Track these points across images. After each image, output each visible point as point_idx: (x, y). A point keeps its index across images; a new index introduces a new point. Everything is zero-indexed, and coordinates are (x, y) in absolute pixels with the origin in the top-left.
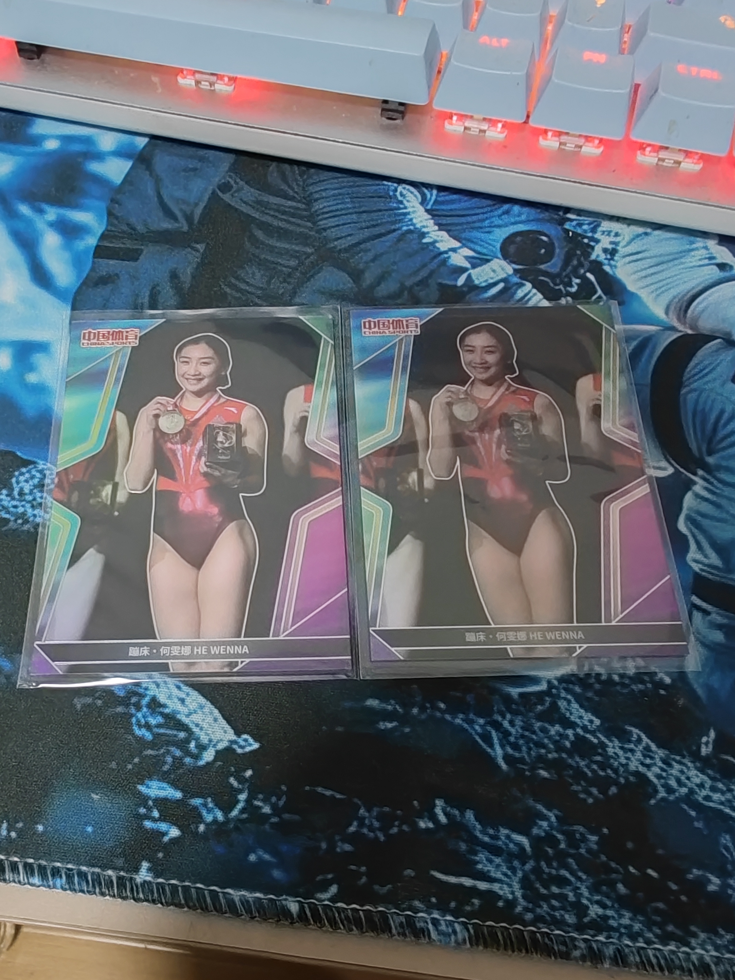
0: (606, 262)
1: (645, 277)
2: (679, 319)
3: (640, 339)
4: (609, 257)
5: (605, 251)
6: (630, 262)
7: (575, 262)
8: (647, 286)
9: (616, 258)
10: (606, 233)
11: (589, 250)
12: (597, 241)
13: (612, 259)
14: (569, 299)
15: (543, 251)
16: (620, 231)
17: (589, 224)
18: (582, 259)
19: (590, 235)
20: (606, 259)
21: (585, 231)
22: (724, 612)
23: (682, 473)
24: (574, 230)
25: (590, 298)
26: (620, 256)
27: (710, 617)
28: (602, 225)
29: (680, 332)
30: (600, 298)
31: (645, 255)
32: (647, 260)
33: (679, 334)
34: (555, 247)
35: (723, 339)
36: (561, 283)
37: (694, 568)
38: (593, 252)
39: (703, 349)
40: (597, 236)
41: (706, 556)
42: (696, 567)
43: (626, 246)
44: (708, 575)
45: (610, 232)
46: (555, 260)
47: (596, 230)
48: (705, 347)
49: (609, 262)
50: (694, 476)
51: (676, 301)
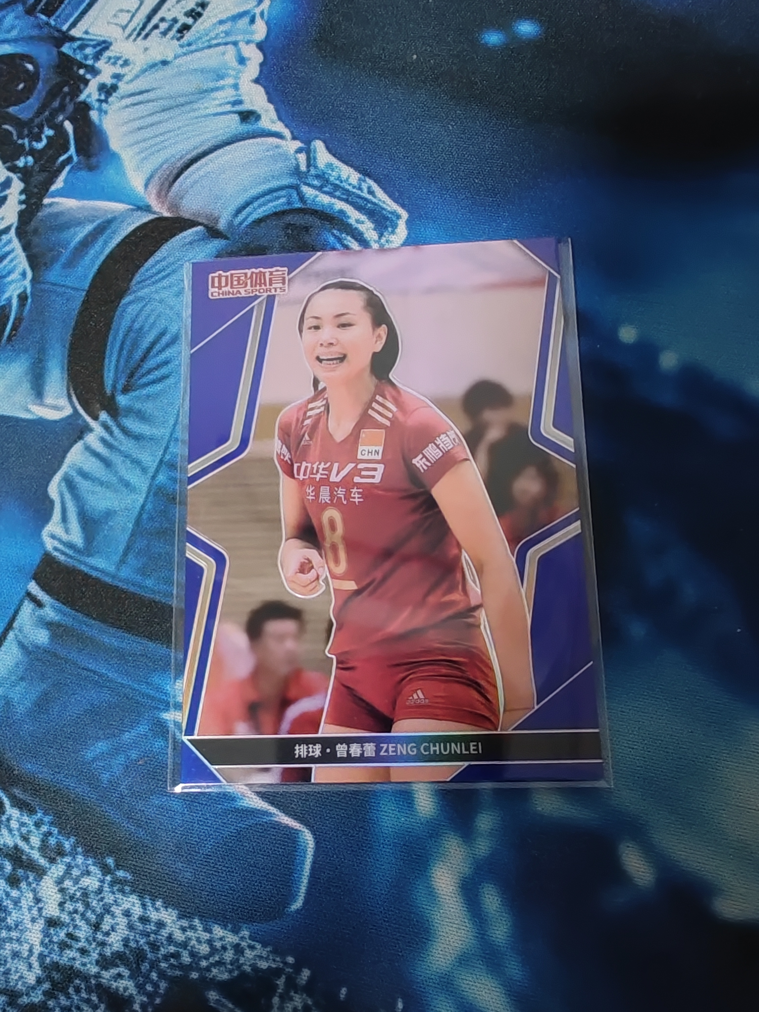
0: (96, 105)
1: (140, 129)
2: (159, 195)
3: (98, 222)
4: (103, 97)
5: (102, 88)
6: (127, 106)
7: (56, 104)
8: (138, 142)
9: (111, 99)
10: (112, 61)
11: (82, 86)
12: (95, 72)
13: (106, 101)
14: (30, 159)
15: (21, 86)
16: (131, 58)
17: (94, 47)
18: (68, 99)
19: (90, 62)
20: (100, 101)
21: (86, 57)
22: (60, 605)
23: (80, 416)
24: (72, 55)
25: (57, 158)
26: (117, 97)
27: (42, 611)
28: (112, 48)
29: (154, 213)
30: (69, 160)
31: (151, 95)
32: (151, 104)
33: (151, 217)
34: (38, 80)
35: (206, 226)
36: (28, 136)
37: (47, 545)
38: (84, 89)
39: (173, 240)
40: (99, 65)
41: (67, 531)
42: (49, 544)
43: (132, 81)
44: (60, 555)
45: (118, 58)
46: (31, 100)
47: (102, 55)
48: (177, 237)
49: (101, 105)
50: (94, 421)
51: (165, 166)
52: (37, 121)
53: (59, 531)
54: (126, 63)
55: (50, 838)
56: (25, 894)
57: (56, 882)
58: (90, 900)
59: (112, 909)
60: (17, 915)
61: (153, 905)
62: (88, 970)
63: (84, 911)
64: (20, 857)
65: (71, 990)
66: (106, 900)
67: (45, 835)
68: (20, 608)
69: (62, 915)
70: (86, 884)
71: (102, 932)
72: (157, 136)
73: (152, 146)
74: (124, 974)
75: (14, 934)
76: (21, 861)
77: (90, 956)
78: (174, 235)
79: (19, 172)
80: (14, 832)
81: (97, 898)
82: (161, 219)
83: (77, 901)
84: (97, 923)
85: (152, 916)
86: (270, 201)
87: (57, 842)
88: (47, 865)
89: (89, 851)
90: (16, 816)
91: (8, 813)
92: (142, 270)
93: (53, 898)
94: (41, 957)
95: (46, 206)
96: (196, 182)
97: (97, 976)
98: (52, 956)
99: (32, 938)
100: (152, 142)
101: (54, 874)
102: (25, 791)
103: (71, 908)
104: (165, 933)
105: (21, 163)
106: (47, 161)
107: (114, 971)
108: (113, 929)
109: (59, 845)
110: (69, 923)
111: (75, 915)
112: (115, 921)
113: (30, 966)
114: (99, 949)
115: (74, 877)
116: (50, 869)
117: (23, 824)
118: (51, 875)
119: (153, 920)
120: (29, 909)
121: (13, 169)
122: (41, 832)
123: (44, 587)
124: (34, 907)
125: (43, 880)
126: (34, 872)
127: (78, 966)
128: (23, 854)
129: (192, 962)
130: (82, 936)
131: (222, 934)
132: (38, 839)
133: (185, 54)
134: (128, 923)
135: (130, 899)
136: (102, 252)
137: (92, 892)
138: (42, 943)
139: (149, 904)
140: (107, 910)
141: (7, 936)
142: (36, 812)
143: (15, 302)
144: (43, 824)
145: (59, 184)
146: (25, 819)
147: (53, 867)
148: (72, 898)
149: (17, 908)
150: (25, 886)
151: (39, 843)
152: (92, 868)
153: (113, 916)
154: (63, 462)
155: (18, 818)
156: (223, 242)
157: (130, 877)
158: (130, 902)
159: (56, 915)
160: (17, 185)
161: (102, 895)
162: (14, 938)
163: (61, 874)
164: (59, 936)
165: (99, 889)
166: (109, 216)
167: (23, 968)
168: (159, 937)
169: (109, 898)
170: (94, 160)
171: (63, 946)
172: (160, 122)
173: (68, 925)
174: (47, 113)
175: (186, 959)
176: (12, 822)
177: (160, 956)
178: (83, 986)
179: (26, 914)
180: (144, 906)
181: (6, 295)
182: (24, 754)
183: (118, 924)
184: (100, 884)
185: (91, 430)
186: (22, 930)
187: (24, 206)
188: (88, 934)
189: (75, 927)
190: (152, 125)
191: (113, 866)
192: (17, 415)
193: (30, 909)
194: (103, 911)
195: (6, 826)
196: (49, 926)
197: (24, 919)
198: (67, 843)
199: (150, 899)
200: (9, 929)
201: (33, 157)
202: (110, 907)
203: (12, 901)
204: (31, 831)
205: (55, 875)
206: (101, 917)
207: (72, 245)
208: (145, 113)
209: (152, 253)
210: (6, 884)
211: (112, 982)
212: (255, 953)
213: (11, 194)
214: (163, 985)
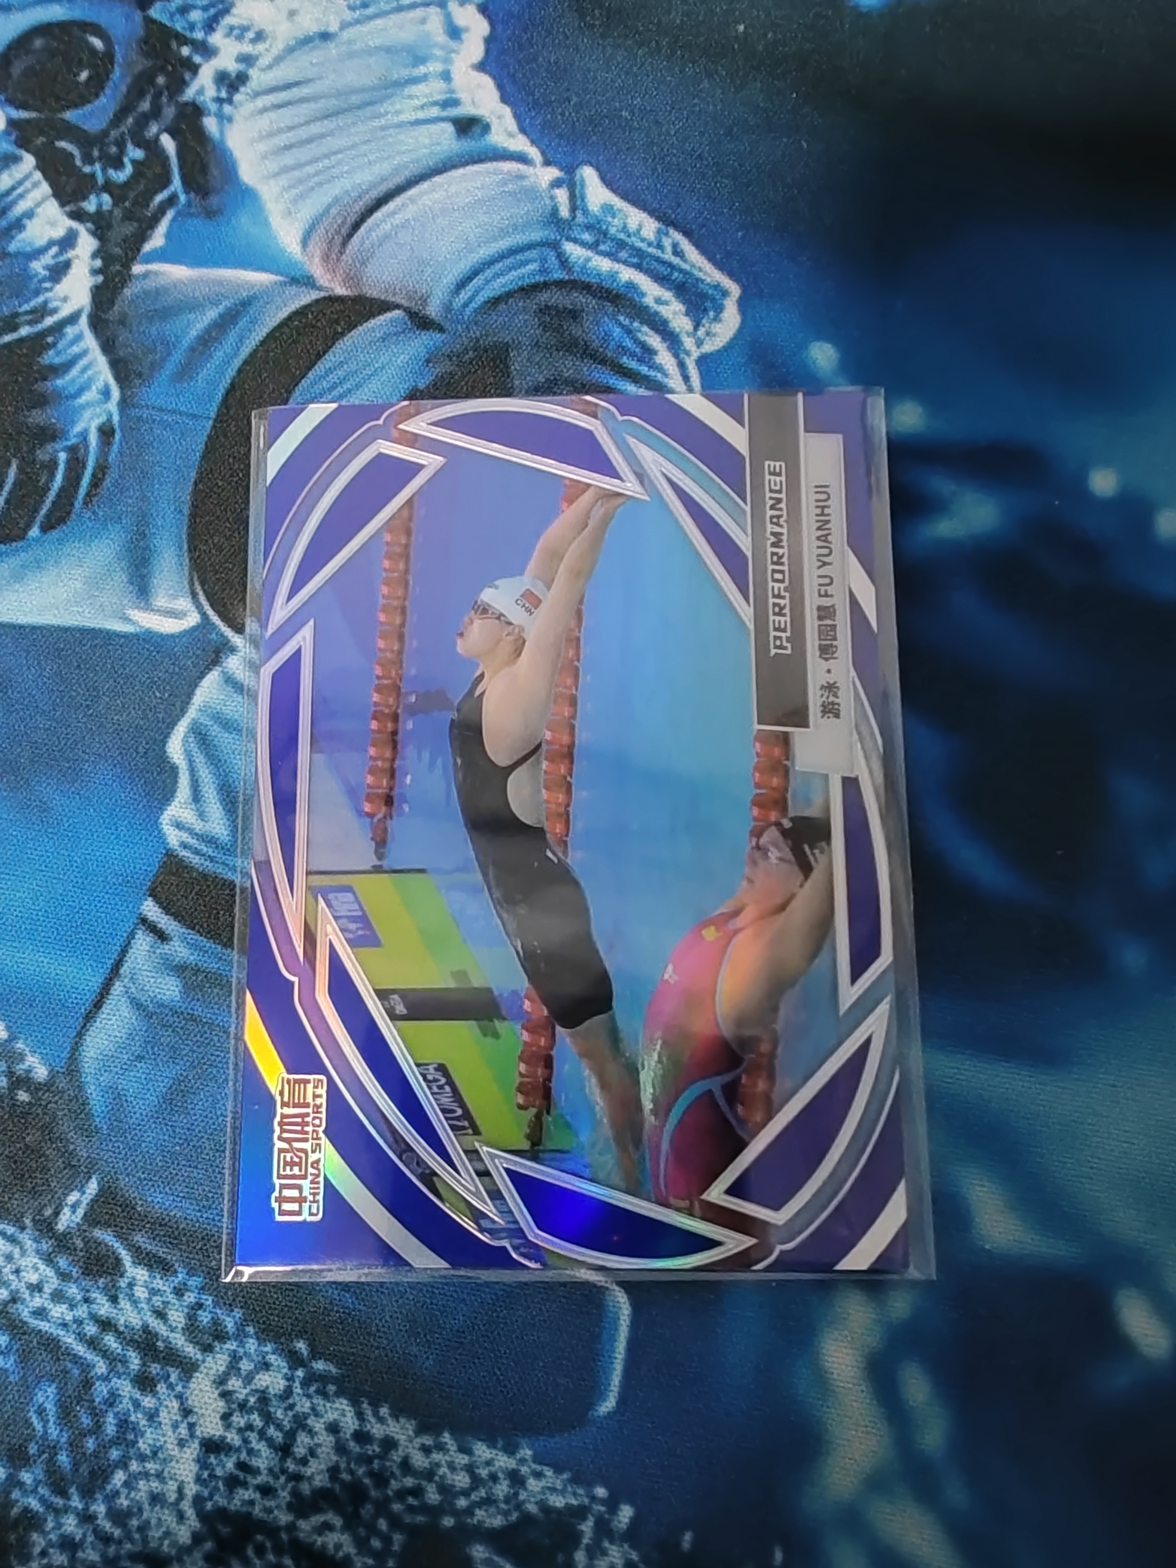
0: (213, 107)
1: (288, 147)
2: (326, 258)
3: (226, 303)
4: (224, 94)
5: (222, 78)
6: (265, 110)
7: (145, 105)
8: (284, 171)
9: (237, 97)
10: (235, 32)
11: (187, 76)
12: (208, 51)
13: (230, 101)
14: (106, 198)
15: (84, 75)
16: (268, 28)
17: (205, 9)
18: (164, 99)
19: (199, 35)
20: (219, 100)
21: (192, 27)
22: (197, 937)
23: (214, 626)
24: (169, 24)
25: (151, 198)
26: (248, 94)
27: (167, 947)
28: (234, 11)
29: (320, 289)
30: (172, 200)
31: (305, 91)
32: (305, 105)
33: (315, 295)
34: (112, 65)
35: (406, 310)
36: (100, 158)
37: (169, 840)
38: (192, 79)
39: (352, 333)
40: (217, 39)
41: (201, 815)
42: (174, 838)
43: (270, 67)
44: (192, 856)
45: (245, 29)
46: (103, 100)
47: (218, 22)
48: (360, 328)
49: (220, 109)
50: (236, 636)
51: (334, 211)
52: (114, 134)
53: (188, 816)
54: (260, 37)
55: (200, 1312)
56: (165, 1403)
57: (214, 1382)
58: (272, 1410)
59: (309, 1422)
60: (154, 1436)
61: (376, 1414)
62: (275, 1518)
63: (263, 1427)
64: (154, 1344)
65: (250, 1552)
66: (298, 1408)
67: (193, 1308)
68: (129, 942)
69: (227, 1434)
70: (264, 1384)
71: (295, 1459)
72: (316, 160)
73: (309, 176)
74: (331, 1522)
75: (151, 1466)
76: (155, 1350)
77: (279, 1496)
78: (355, 327)
79: (88, 221)
80: (140, 1306)
81: (284, 1405)
82: (332, 300)
83: (250, 1411)
84: (285, 1443)
85: (374, 1431)
86: (511, 269)
87: (213, 1318)
88: (199, 1356)
89: (266, 1333)
90: (143, 1279)
91: (128, 1274)
92: (304, 383)
93: (211, 1408)
94: (198, 1501)
95: (137, 277)
96: (387, 237)
97: (291, 1528)
98: (216, 1498)
99: (181, 1472)
100: (310, 169)
101: (211, 1368)
102: (154, 1239)
103: (242, 1424)
104: (396, 1456)
105: (90, 205)
106: (135, 203)
107: (317, 1519)
108: (312, 1452)
109: (216, 1322)
110: (240, 1447)
111: (248, 1433)
112: (316, 1441)
113: (181, 1517)
114: (290, 1485)
115: (243, 1373)
116: (204, 1361)
117: (154, 1292)
118: (205, 1371)
119: (377, 1436)
120: (172, 1425)
121: (78, 215)
122: (185, 1304)
123: (167, 908)
124: (182, 1422)
125: (194, 1380)
126: (177, 1368)
127: (261, 1515)
128: (157, 1340)
129: (442, 1501)
130: (262, 1467)
131: (489, 1456)
132: (181, 1314)
133: (358, 22)
134: (337, 1443)
135: (337, 1405)
136: (236, 355)
137: (275, 1395)
138: (198, 1479)
139: (369, 1412)
140: (300, 1423)
141: (140, 1469)
142: (176, 1272)
143: (93, 439)
144: (187, 1290)
145: (157, 240)
146: (158, 1283)
147: (209, 1359)
148: (243, 1406)
149: (155, 1425)
150: (164, 1390)
151: (183, 1320)
152: (272, 1358)
153: (311, 1432)
154: (188, 703)
155: (146, 1281)
156: (438, 337)
157: (334, 1370)
158: (337, 1409)
159: (218, 1433)
160: (87, 244)
161: (291, 1401)
162: (152, 1472)
163: (222, 1369)
164: (224, 1467)
165: (285, 1391)
166: (244, 294)
167: (169, 1519)
168: (388, 1464)
169: (303, 1405)
170: (214, 201)
171: (233, 1483)
172: (322, 136)
173: (238, 1450)
174: (130, 120)
175: (432, 1496)
176: (135, 1288)
177: (390, 1493)
178: (268, 1545)
179: (170, 1433)
180: (360, 1415)
181: (78, 429)
182: (151, 1180)
183: (319, 1445)
184: (287, 1383)
185: (233, 650)
186: (165, 1459)
187: (100, 279)
188: (272, 1464)
189: (251, 1452)
190: (309, 141)
191: (305, 1353)
192: (109, 627)
193: (175, 1426)
194: (294, 1426)
195: (127, 1295)
196: (207, 1451)
197: (165, 1442)
198: (228, 1319)
199: (370, 1404)
200: (142, 1458)
201: (111, 195)
202: (306, 1419)
203: (145, 1414)
204: (168, 1303)
205: (212, 1372)
206: (291, 1436)
207: (186, 343)
208: (297, 120)
209: (319, 356)
210: (134, 1387)
211: (315, 1537)
212: (543, 1483)
213: (77, 257)
214: (398, 1539)
